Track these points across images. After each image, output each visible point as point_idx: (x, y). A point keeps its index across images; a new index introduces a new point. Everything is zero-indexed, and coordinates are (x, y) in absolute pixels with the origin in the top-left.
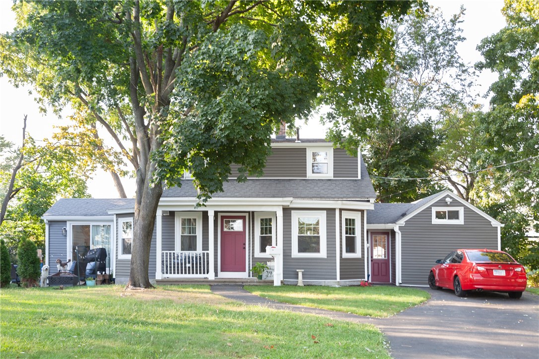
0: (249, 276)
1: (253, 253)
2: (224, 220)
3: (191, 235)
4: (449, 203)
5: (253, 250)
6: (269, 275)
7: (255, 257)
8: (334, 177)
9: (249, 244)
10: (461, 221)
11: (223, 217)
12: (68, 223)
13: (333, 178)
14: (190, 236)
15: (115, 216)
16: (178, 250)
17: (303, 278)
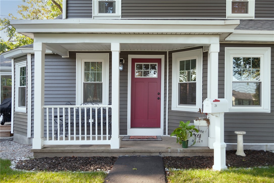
0: (165, 133)
1: (170, 104)
2: (136, 64)
3: (96, 82)
5: (170, 101)
6: (197, 139)
7: (172, 109)
8: (256, 17)
9: (165, 94)
11: (134, 61)
13: (254, 18)
14: (95, 84)
15: (12, 61)
16: (79, 103)
17: (245, 141)
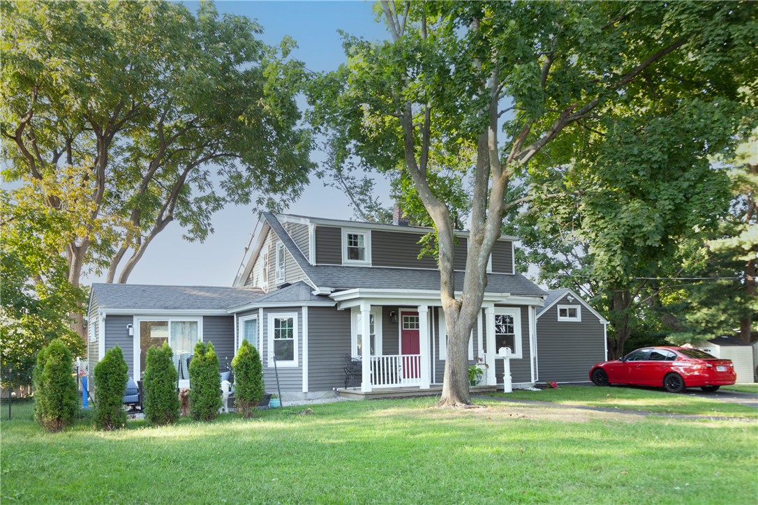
2: (403, 316)
4: (571, 301)
7: (440, 359)
9: (431, 344)
10: (578, 319)
12: (135, 319)
13: (491, 272)
